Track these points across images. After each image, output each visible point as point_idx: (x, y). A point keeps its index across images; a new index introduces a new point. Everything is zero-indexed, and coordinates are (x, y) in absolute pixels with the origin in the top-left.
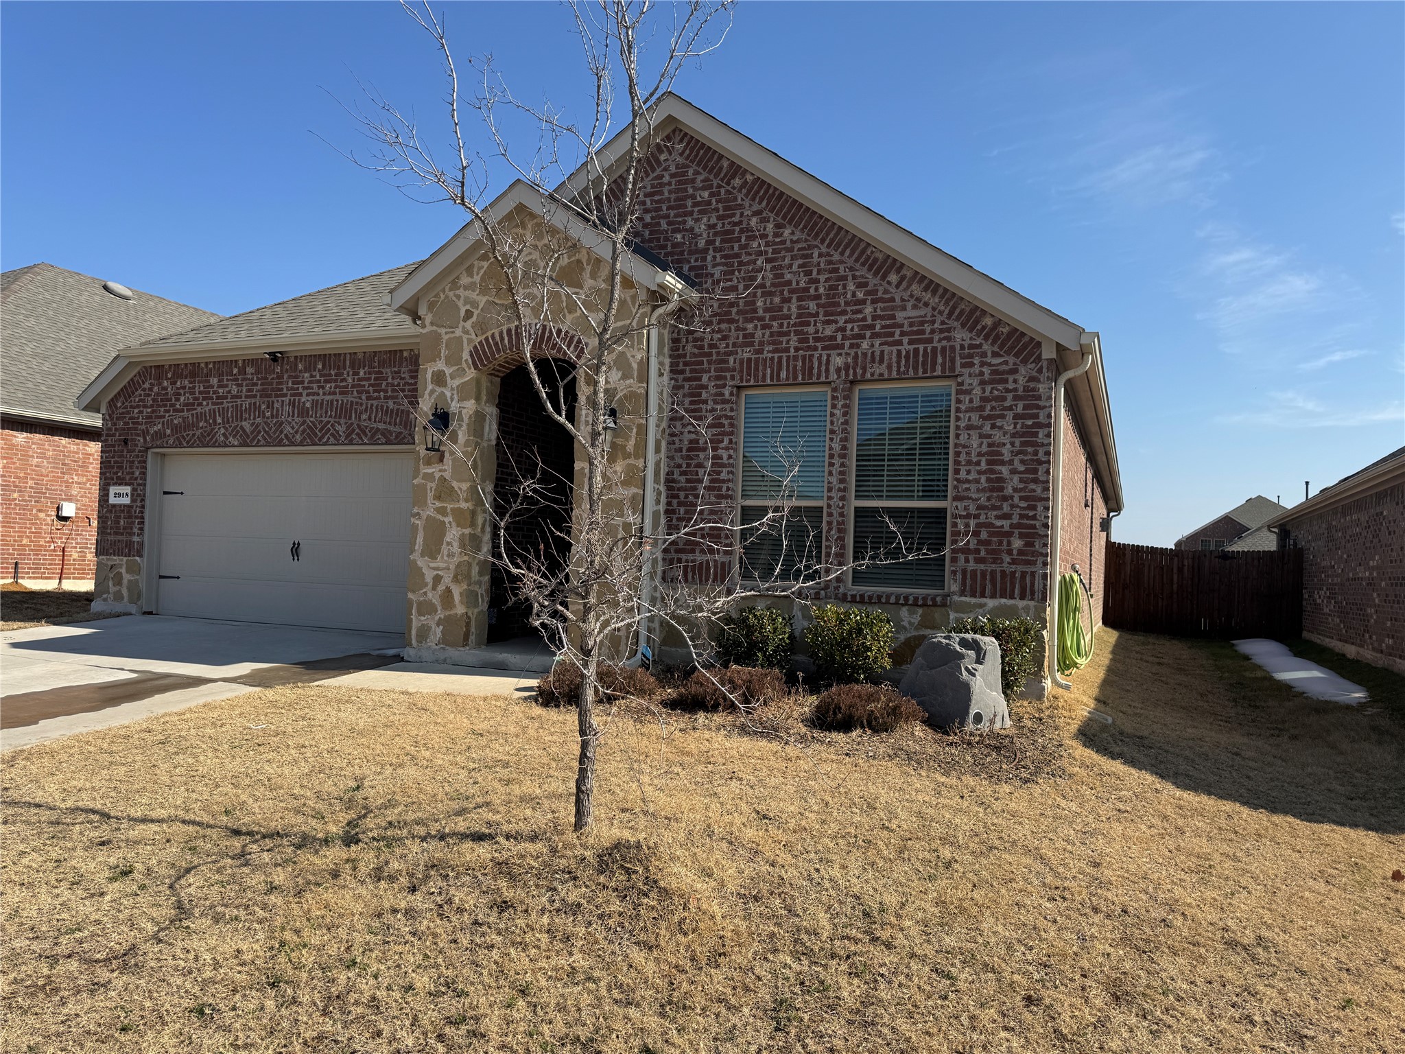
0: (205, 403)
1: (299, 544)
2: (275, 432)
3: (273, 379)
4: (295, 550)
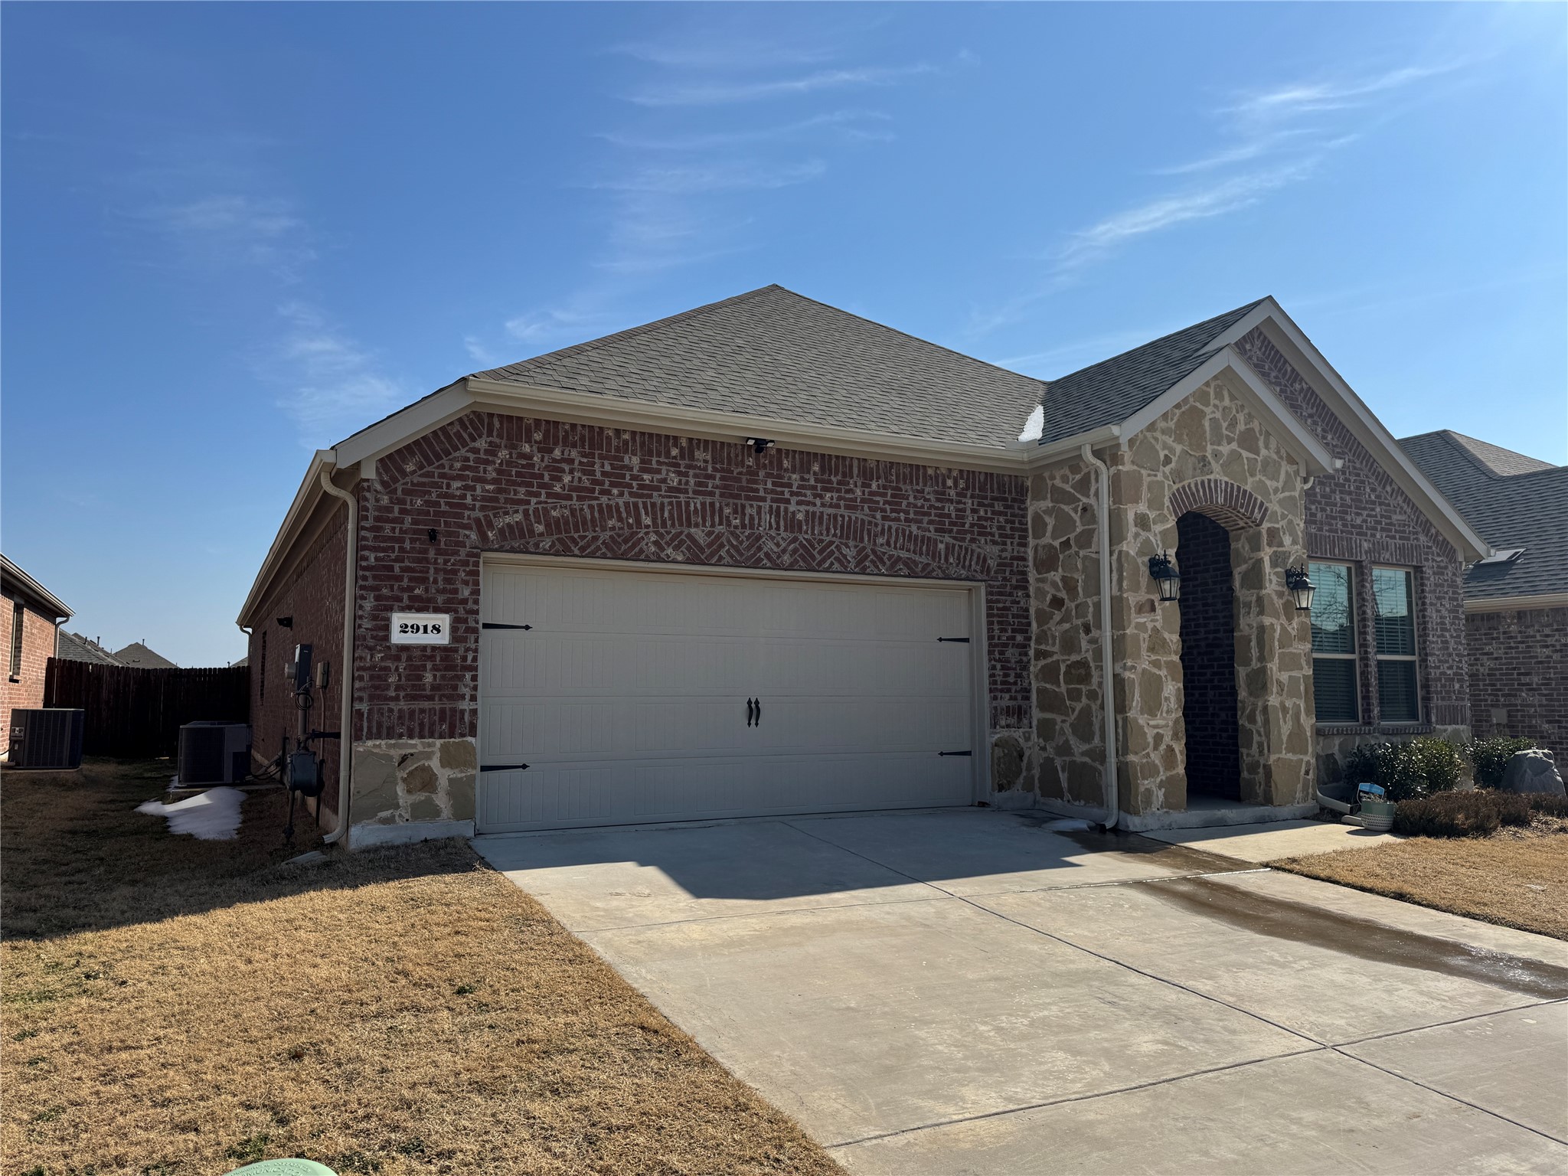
1: (757, 702)
4: (754, 711)
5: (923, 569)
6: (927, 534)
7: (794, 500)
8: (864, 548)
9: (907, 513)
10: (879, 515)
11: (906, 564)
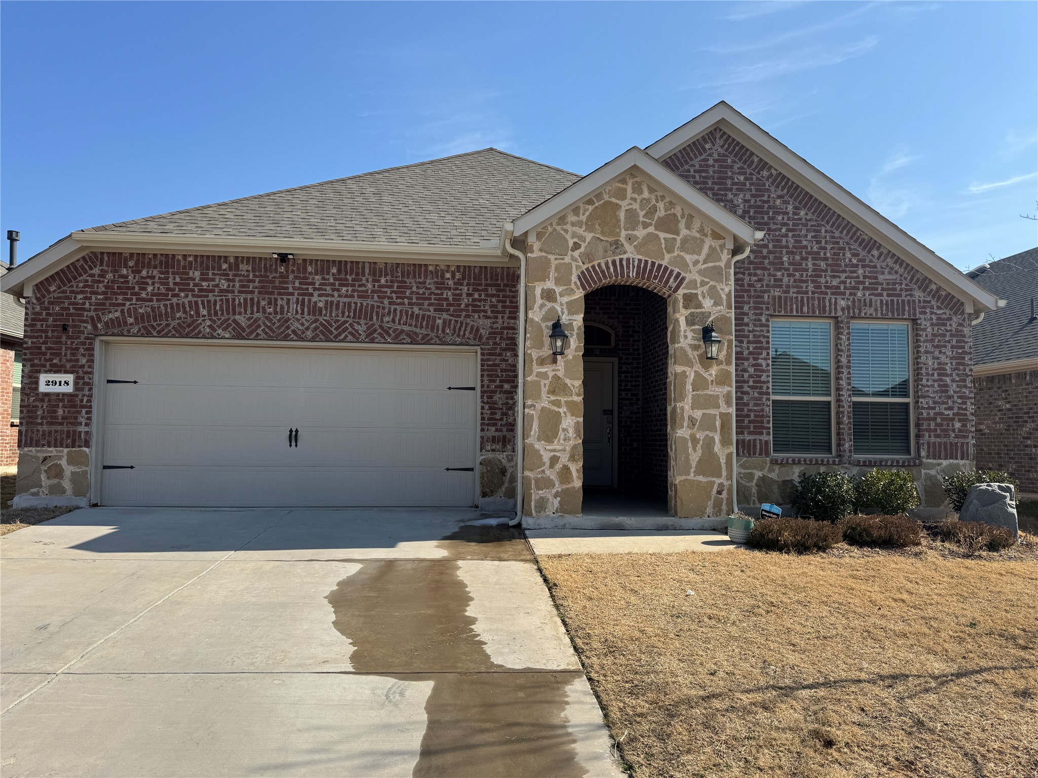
0: (182, 294)
1: (297, 431)
2: (279, 328)
3: (275, 277)
4: (293, 437)
5: (423, 338)
6: (428, 313)
7: (316, 293)
8: (373, 325)
9: (410, 298)
10: (386, 301)
11: (408, 335)
